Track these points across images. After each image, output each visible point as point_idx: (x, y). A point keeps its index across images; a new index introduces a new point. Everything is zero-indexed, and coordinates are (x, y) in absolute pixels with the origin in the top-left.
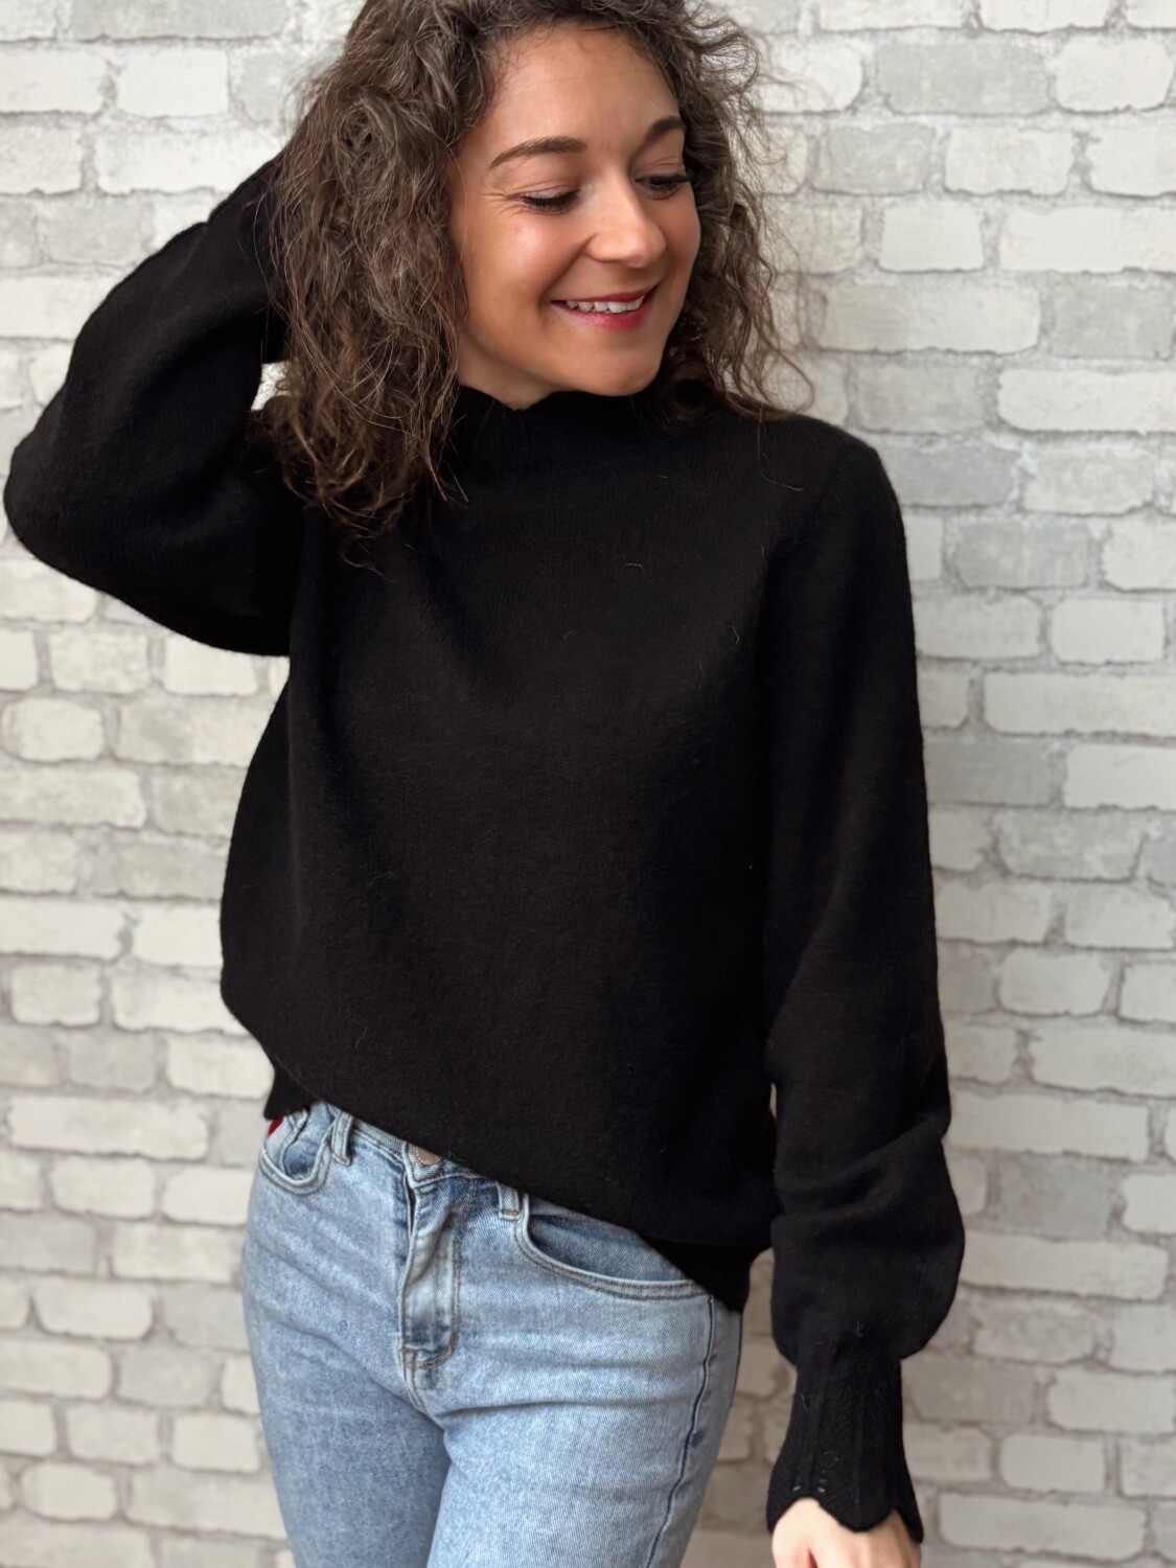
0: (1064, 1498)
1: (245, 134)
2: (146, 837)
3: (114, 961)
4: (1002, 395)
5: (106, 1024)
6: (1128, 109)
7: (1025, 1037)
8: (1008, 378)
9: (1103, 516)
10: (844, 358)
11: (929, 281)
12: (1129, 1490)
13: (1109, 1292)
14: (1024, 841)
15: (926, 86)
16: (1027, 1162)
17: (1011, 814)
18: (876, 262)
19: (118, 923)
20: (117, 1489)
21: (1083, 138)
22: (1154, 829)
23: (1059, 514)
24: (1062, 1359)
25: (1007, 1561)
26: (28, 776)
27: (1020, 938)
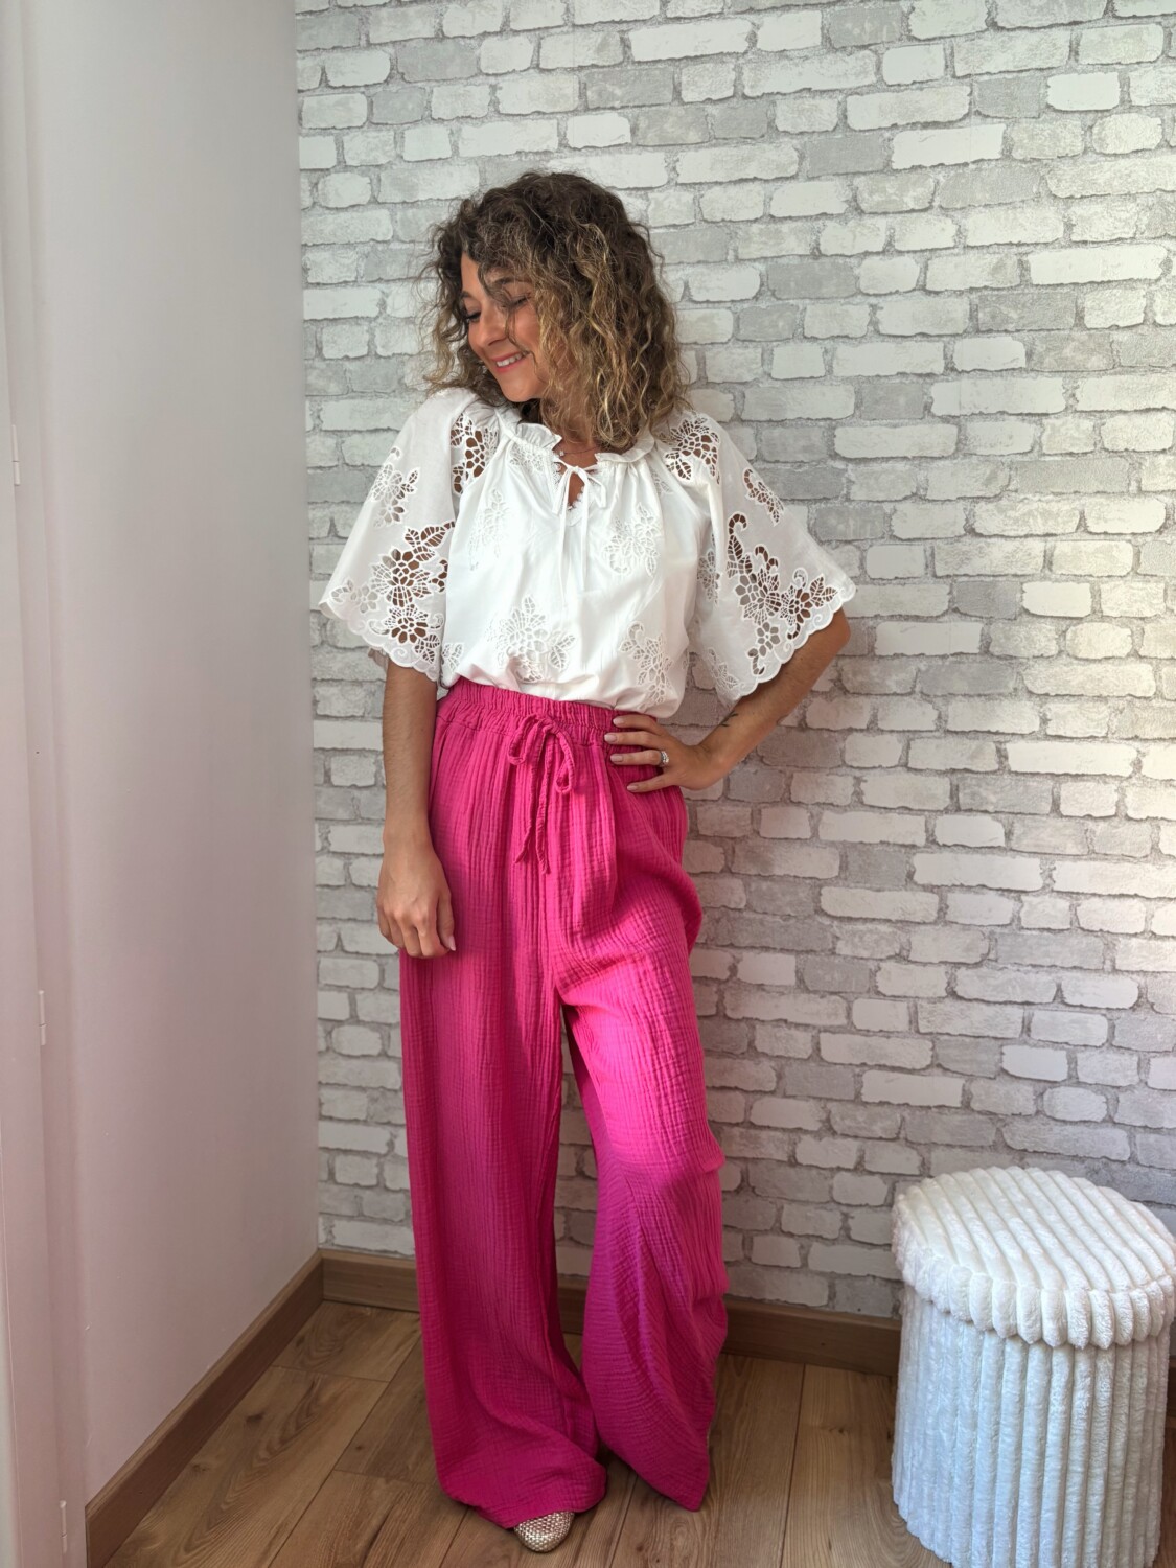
0: (887, 1034)
4: (836, 441)
6: (897, 292)
7: (858, 780)
8: (837, 432)
9: (890, 501)
11: (797, 383)
12: (922, 1030)
13: (909, 918)
14: (855, 674)
15: (793, 284)
16: (862, 847)
17: (847, 660)
18: (770, 375)
20: (382, 1038)
21: (874, 308)
22: (923, 666)
23: (869, 501)
24: (883, 957)
25: (857, 1070)
26: (339, 657)
27: (854, 726)
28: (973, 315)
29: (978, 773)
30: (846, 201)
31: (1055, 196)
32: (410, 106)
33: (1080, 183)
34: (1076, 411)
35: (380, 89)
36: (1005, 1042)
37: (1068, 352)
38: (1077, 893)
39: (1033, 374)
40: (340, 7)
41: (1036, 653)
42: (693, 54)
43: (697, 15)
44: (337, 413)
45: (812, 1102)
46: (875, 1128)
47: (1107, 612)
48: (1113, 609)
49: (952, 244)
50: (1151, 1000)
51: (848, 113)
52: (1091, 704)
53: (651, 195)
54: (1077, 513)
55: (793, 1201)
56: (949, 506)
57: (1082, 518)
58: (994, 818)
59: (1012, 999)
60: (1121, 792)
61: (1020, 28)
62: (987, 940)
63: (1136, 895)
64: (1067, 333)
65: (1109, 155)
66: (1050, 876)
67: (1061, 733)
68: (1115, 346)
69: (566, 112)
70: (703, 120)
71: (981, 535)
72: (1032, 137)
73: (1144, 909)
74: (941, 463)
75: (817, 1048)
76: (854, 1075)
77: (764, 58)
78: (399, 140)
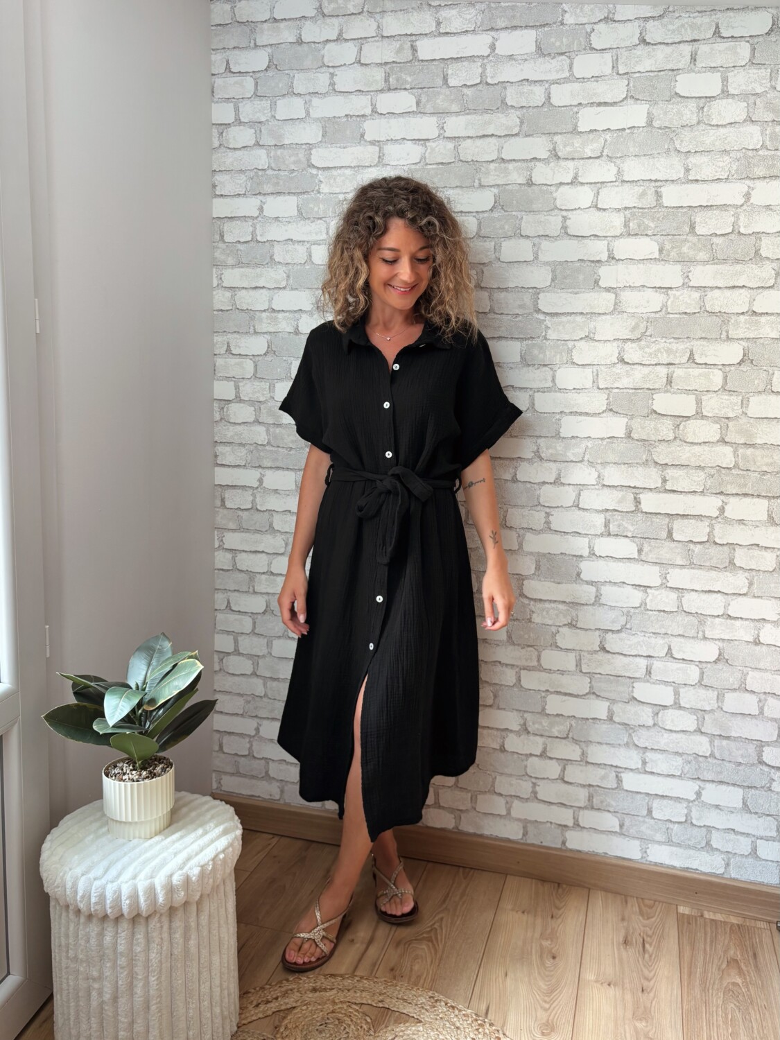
0: (562, 672)
1: (301, 222)
2: (267, 448)
3: (257, 488)
4: (539, 301)
5: (254, 509)
6: (579, 208)
7: (548, 514)
8: (541, 296)
9: (572, 340)
10: (489, 290)
11: (516, 265)
12: (584, 671)
13: (577, 601)
14: (548, 448)
15: (515, 202)
16: (549, 556)
17: (543, 439)
18: (499, 259)
19: (258, 476)
20: (253, 664)
21: (565, 218)
22: (590, 444)
23: (558, 340)
24: (561, 624)
25: (543, 694)
26: (231, 428)
27: (546, 481)
28: (626, 225)
29: (622, 512)
30: (549, 151)
31: (679, 151)
32: (280, 86)
33: (695, 143)
34: (689, 287)
35: (262, 74)
36: (635, 680)
37: (685, 249)
38: (682, 589)
39: (663, 263)
40: (238, 22)
41: (660, 438)
42: (455, 57)
43: (459, 31)
44: (232, 277)
45: (515, 713)
46: (553, 730)
47: (705, 413)
48: (709, 412)
49: (614, 180)
50: (726, 657)
51: (551, 96)
52: (694, 471)
53: (428, 144)
54: (688, 351)
55: (502, 774)
56: (609, 344)
57: (692, 353)
58: (631, 541)
59: (640, 654)
60: (712, 526)
61: (660, 43)
62: (625, 617)
63: (719, 592)
64: (685, 237)
65: (713, 125)
66: (666, 578)
67: (675, 489)
68: (714, 246)
69: (376, 91)
70: (461, 98)
71: (628, 363)
72: (666, 113)
73: (724, 600)
74: (604, 317)
75: (519, 680)
76: (541, 697)
77: (500, 59)
78: (273, 106)
